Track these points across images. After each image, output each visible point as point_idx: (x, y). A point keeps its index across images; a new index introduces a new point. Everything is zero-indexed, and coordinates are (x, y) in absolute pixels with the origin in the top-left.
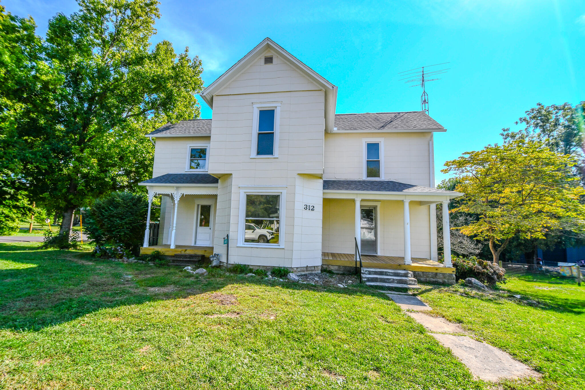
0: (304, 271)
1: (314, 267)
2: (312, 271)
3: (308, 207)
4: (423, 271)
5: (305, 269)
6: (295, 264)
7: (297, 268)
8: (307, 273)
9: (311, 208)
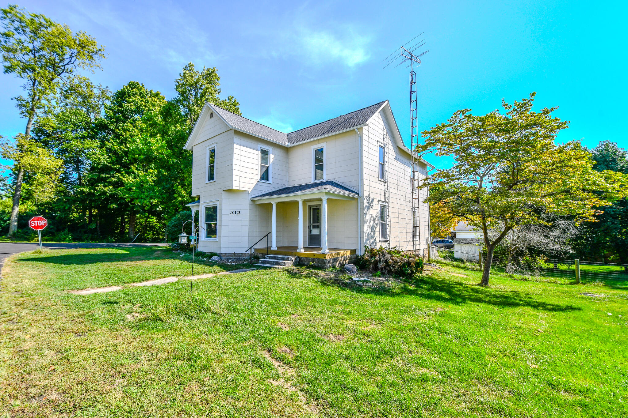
0: (232, 256)
1: (242, 254)
2: (240, 256)
3: (234, 213)
4: (306, 257)
5: (233, 255)
6: (223, 251)
7: (226, 254)
8: (235, 257)
9: (237, 213)
